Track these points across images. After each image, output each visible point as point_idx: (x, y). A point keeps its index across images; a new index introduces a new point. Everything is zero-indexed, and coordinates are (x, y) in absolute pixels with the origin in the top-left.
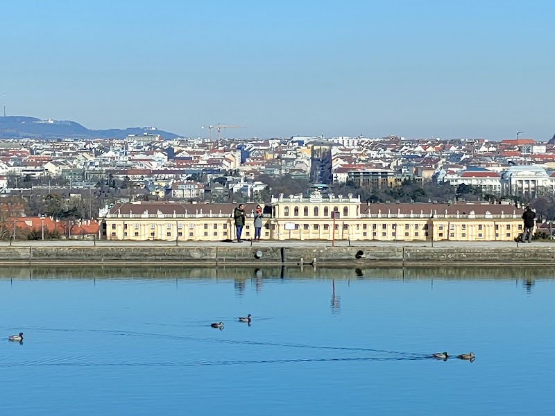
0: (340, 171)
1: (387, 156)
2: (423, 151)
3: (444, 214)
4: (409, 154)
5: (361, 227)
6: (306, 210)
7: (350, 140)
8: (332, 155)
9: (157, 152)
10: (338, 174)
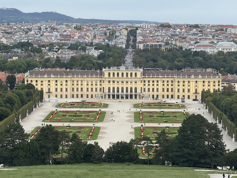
0: (140, 43)
1: (163, 34)
2: (180, 31)
3: (180, 76)
4: (173, 33)
5: (143, 82)
6: (118, 74)
7: (146, 25)
8: (137, 33)
9: (55, 31)
10: (139, 45)
